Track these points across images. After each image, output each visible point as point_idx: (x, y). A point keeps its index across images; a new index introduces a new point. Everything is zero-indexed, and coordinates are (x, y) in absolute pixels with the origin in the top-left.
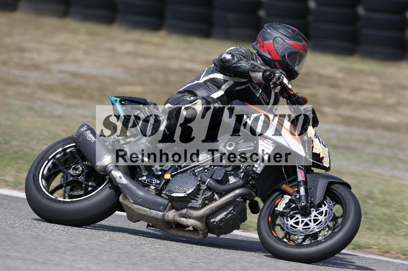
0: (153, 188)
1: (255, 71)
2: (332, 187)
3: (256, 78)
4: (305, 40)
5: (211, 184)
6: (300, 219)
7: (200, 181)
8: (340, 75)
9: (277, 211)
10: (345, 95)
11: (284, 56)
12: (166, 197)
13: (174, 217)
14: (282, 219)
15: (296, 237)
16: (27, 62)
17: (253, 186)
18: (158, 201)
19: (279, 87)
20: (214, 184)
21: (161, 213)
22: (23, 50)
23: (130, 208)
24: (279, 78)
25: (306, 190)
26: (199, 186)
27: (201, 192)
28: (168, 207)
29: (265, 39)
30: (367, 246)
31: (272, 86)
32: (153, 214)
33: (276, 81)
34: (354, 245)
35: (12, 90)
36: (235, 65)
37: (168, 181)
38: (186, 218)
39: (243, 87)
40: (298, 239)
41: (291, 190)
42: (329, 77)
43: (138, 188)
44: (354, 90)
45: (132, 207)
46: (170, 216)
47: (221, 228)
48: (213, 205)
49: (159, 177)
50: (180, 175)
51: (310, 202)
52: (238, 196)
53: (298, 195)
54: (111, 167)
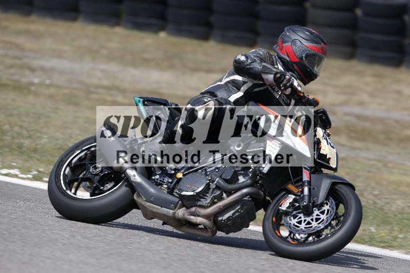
0: (166, 186)
1: (268, 73)
2: (336, 187)
3: (267, 80)
4: (324, 42)
5: (220, 183)
6: (303, 219)
9: (281, 210)
11: (302, 58)
12: (177, 195)
13: (184, 215)
14: (286, 219)
17: (262, 185)
18: (169, 199)
20: (222, 183)
21: (172, 211)
23: (143, 205)
24: (289, 80)
25: (310, 190)
26: (208, 185)
27: (211, 191)
28: (179, 205)
29: (284, 42)
32: (165, 212)
33: (287, 83)
37: (179, 180)
38: (194, 216)
39: (262, 88)
41: (295, 190)
43: (151, 186)
45: (145, 205)
46: (180, 214)
47: (228, 226)
48: (221, 204)
49: (172, 176)
50: (191, 174)
51: (312, 201)
52: (246, 195)
53: (302, 195)
54: (127, 166)
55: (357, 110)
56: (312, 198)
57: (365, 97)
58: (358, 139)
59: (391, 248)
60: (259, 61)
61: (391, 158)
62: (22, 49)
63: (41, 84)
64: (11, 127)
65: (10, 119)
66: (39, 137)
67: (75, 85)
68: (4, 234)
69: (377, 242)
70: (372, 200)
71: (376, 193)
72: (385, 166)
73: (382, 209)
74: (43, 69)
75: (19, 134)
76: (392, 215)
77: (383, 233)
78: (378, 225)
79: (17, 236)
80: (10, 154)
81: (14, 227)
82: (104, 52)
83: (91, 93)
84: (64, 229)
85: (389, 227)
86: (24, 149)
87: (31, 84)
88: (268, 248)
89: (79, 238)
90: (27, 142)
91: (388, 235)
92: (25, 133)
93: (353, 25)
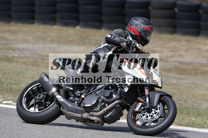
0: (76, 102)
3: (123, 45)
5: (104, 99)
9: (136, 111)
11: (141, 33)
12: (82, 107)
13: (87, 117)
17: (125, 98)
18: (79, 109)
19: (135, 49)
20: (105, 99)
21: (80, 115)
23: (66, 113)
24: (134, 44)
25: (149, 99)
26: (98, 100)
27: (99, 103)
28: (84, 111)
29: (132, 25)
32: (77, 116)
36: (113, 40)
37: (83, 99)
38: (92, 116)
39: (122, 49)
41: (142, 100)
43: (69, 103)
45: (67, 113)
46: (85, 116)
47: (110, 120)
48: (105, 109)
49: (79, 97)
50: (89, 95)
52: (117, 104)
53: (146, 102)
54: (56, 93)
55: (180, 59)
56: (151, 104)
57: (183, 53)
58: (181, 74)
59: (204, 128)
60: (118, 37)
61: (198, 82)
62: (8, 40)
63: (19, 57)
64: (6, 80)
65: (5, 75)
66: (20, 84)
67: (36, 56)
68: (9, 134)
69: (196, 125)
70: (191, 104)
71: (193, 100)
72: (196, 86)
73: (197, 109)
74: (19, 49)
75: (10, 83)
76: (202, 111)
77: (199, 120)
78: (196, 117)
79: (15, 135)
80: (7, 93)
81: (13, 130)
82: (49, 38)
83: (44, 59)
84: (38, 129)
85: (201, 117)
86: (14, 90)
87: (14, 57)
88: (130, 130)
89: (46, 133)
90: (15, 87)
91: (201, 122)
92: (13, 82)
93: (174, 16)
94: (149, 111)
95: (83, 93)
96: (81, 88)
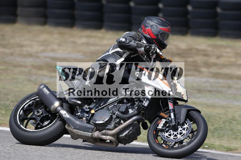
0: (85, 119)
1: (140, 47)
2: (190, 112)
4: (169, 25)
5: (119, 115)
7: (112, 113)
8: (209, 49)
9: (158, 128)
10: (213, 60)
11: (158, 36)
12: (93, 124)
13: (98, 136)
14: (162, 133)
15: (170, 143)
16: (25, 53)
17: (143, 114)
18: (88, 127)
19: (155, 55)
21: (90, 134)
22: (22, 46)
25: (175, 115)
26: (111, 116)
27: (113, 120)
28: (94, 129)
29: (146, 27)
30: (235, 149)
31: (151, 54)
32: (86, 135)
34: (227, 149)
35: (17, 70)
36: (128, 45)
37: (93, 114)
38: (105, 135)
39: (135, 55)
40: (171, 144)
42: (203, 50)
44: (218, 57)
45: (73, 131)
46: (96, 135)
47: (126, 140)
48: (121, 127)
49: (88, 112)
50: (100, 110)
51: (177, 122)
52: (135, 120)
53: (170, 119)
54: (59, 108)
56: (177, 120)
57: (55, 47)
94: (175, 129)
95: (92, 107)
96: (88, 102)
